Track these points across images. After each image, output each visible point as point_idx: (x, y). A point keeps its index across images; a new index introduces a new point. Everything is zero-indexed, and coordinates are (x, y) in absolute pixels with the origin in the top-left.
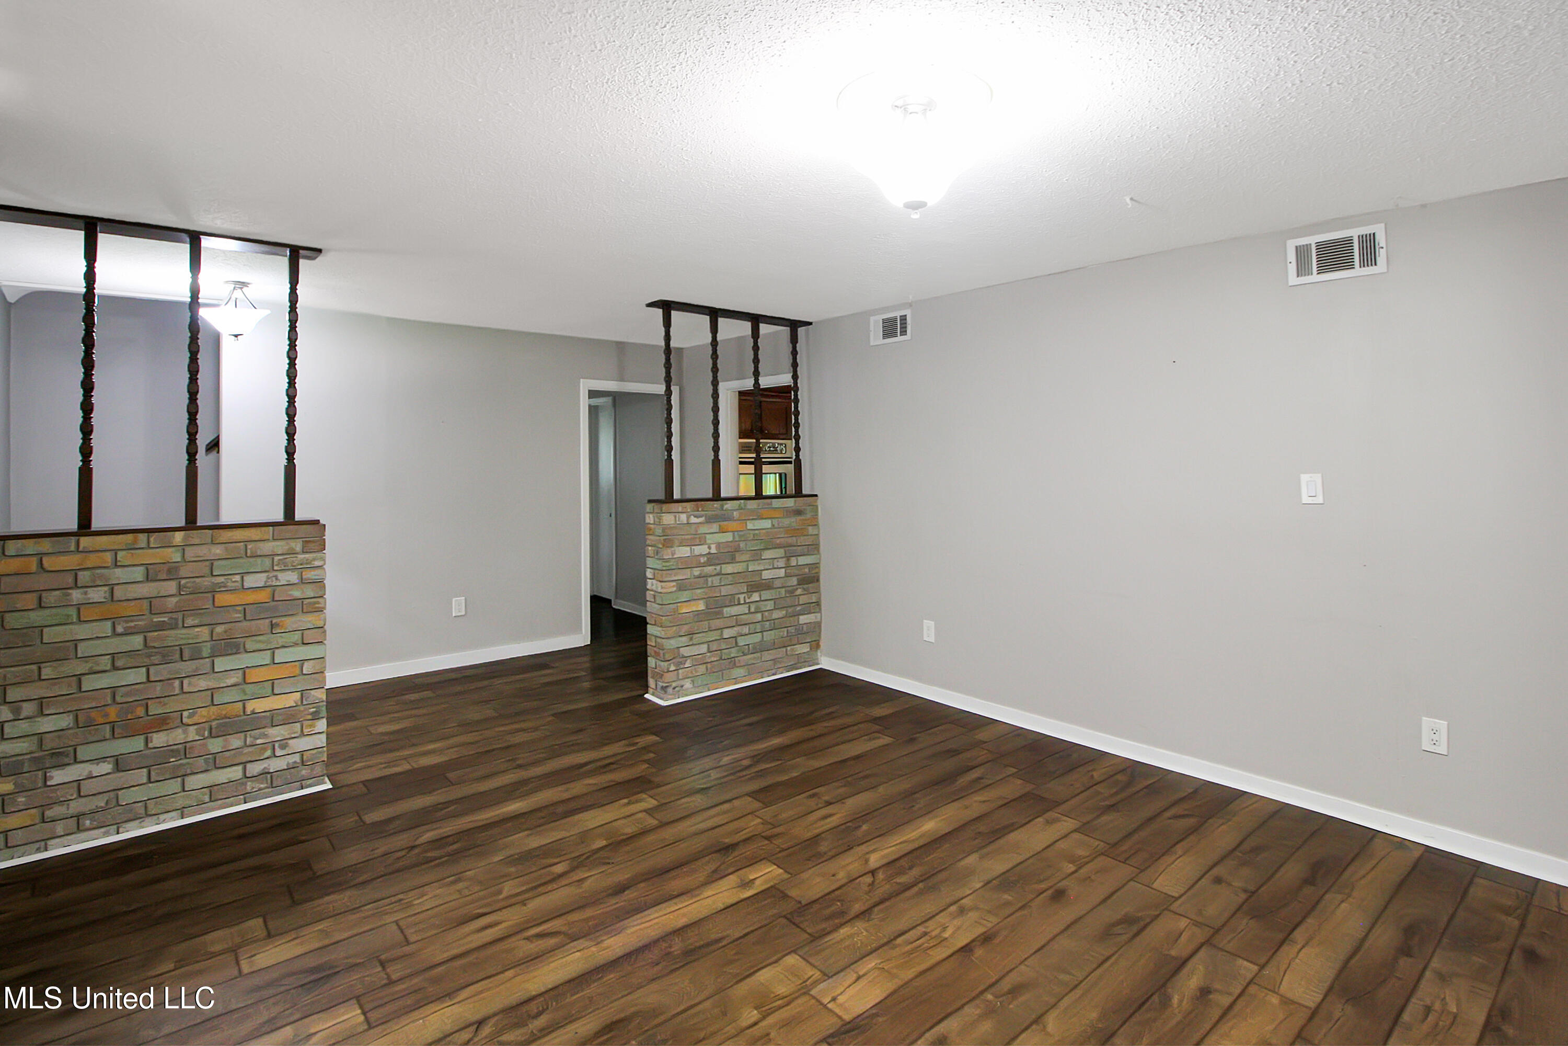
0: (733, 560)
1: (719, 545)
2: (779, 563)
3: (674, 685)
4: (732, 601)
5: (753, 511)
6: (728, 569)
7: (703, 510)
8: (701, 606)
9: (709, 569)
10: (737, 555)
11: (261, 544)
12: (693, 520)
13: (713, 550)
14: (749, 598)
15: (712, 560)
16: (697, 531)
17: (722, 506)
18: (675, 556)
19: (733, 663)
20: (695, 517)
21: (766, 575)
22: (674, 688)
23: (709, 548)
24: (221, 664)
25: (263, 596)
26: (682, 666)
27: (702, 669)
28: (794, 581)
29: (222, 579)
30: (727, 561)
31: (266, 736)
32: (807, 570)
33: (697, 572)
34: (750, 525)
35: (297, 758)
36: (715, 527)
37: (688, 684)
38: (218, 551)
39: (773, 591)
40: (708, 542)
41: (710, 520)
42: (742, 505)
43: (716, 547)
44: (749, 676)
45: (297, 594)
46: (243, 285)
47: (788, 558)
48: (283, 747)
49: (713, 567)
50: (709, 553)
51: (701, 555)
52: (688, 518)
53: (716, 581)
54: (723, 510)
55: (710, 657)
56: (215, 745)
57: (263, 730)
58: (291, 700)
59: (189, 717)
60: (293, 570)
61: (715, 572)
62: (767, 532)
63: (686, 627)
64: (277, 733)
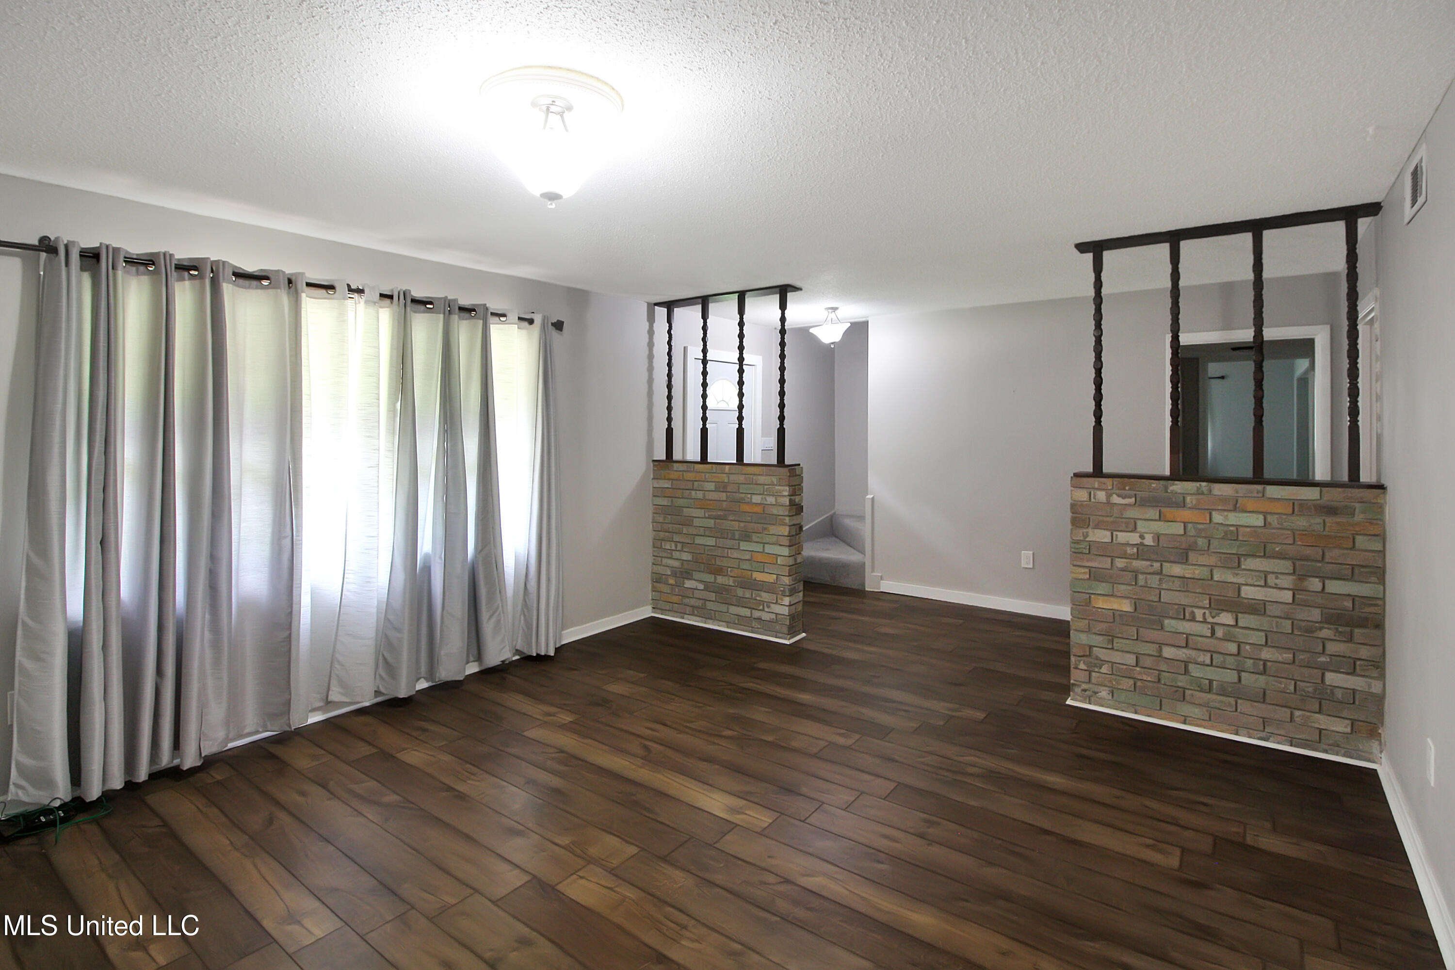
0: (1183, 558)
1: (1158, 537)
2: (1277, 581)
3: (1084, 686)
4: (1183, 613)
5: (1224, 500)
6: (1177, 570)
7: (1130, 489)
8: (1126, 606)
9: (1137, 564)
10: (1192, 555)
11: (759, 477)
12: (1115, 499)
13: (1149, 540)
14: (1213, 617)
15: (1142, 552)
16: (1122, 514)
17: (1166, 488)
18: (1087, 539)
19: (1182, 696)
20: (1118, 496)
21: (1248, 592)
22: (1085, 690)
23: (1142, 537)
24: (744, 545)
25: (759, 509)
26: (1096, 670)
27: (1127, 684)
28: (1316, 615)
29: (743, 495)
30: (1172, 559)
31: (761, 596)
32: (1348, 604)
33: (1120, 563)
34: (1217, 518)
35: (774, 616)
36: (1153, 513)
37: (1104, 693)
38: (741, 479)
39: (1265, 619)
40: (1139, 529)
41: (1142, 503)
42: (1205, 490)
43: (1153, 537)
44: (1209, 721)
45: (775, 511)
46: (835, 309)
47: (1302, 578)
48: (768, 607)
49: (1148, 563)
50: (1142, 544)
51: (1128, 544)
52: (1109, 496)
53: (1154, 581)
54: (1167, 492)
55: (1140, 673)
56: (740, 592)
57: (759, 592)
58: (772, 578)
59: (731, 572)
60: (773, 495)
61: (1151, 570)
62: (1255, 531)
63: (1104, 626)
64: (765, 596)
